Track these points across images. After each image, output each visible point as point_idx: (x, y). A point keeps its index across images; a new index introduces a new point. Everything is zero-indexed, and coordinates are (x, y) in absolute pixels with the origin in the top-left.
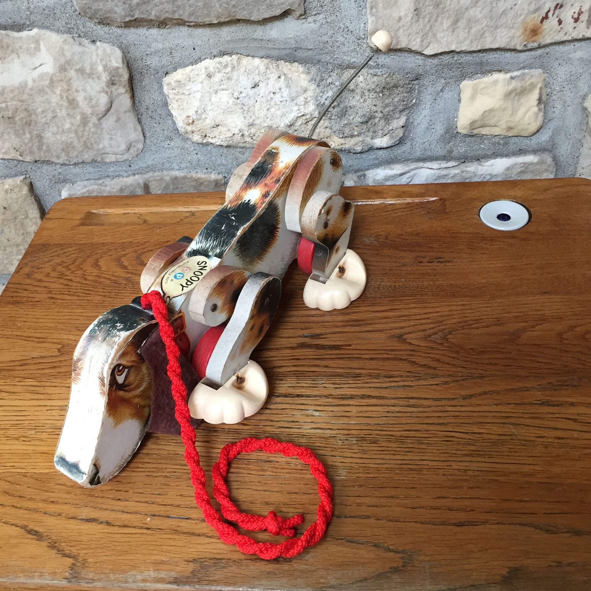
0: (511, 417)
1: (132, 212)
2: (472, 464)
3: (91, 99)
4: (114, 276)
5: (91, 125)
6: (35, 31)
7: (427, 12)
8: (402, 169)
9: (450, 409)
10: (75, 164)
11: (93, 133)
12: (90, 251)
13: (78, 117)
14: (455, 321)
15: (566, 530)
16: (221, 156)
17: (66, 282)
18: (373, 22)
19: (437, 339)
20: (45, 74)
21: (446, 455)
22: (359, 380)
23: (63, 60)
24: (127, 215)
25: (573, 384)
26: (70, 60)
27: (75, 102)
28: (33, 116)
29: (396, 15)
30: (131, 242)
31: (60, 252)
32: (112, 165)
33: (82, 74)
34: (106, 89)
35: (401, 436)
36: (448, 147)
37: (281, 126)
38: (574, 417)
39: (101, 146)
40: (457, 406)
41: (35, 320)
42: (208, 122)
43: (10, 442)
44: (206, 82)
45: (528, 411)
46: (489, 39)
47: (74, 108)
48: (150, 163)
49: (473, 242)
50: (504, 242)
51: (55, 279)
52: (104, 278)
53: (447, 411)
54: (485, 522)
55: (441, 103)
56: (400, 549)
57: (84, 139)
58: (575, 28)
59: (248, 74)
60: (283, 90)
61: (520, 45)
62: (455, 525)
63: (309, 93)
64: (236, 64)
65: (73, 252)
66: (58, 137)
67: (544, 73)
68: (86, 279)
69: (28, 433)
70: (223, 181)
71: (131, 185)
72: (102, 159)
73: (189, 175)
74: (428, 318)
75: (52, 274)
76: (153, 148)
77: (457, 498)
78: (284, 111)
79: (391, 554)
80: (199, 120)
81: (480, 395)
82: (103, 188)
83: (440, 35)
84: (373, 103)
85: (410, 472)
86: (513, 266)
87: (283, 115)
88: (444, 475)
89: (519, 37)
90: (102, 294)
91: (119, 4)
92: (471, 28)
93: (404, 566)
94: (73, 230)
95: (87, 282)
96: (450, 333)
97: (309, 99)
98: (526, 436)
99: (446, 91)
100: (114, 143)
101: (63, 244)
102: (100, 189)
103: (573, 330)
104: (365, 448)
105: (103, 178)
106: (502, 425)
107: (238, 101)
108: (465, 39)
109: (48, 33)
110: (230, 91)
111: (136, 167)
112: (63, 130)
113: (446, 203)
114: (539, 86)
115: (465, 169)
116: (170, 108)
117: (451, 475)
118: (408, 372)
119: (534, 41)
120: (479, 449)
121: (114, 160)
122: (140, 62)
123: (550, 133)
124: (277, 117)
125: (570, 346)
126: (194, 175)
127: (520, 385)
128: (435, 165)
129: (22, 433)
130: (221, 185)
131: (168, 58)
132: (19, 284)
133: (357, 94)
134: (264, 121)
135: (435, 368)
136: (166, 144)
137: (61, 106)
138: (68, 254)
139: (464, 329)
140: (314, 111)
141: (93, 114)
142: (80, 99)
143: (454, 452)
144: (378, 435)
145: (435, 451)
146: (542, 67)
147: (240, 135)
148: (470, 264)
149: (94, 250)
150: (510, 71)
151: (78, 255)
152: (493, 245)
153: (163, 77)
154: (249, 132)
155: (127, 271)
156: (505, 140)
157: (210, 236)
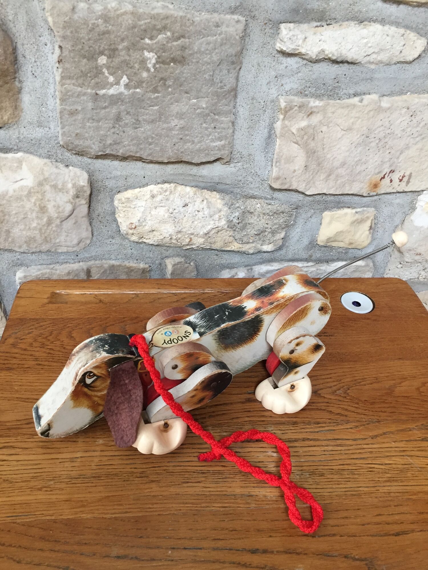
0: (406, 450)
1: (89, 293)
2: (392, 488)
3: (59, 207)
5: (53, 225)
6: (20, 155)
7: (312, 168)
8: (279, 266)
9: (365, 446)
10: (33, 253)
11: (54, 231)
12: (62, 325)
13: (45, 220)
14: (348, 380)
16: (150, 251)
17: (48, 351)
18: (276, 171)
19: (341, 394)
20: (25, 186)
21: (373, 482)
22: (297, 426)
23: (42, 178)
24: (84, 296)
26: (47, 178)
27: (46, 208)
28: (7, 217)
29: (292, 168)
30: (95, 318)
31: (37, 325)
32: (63, 254)
33: (55, 189)
34: (72, 200)
35: (339, 470)
36: (310, 253)
37: (201, 234)
39: (58, 241)
40: (369, 444)
41: (29, 384)
42: (147, 228)
43: (34, 493)
44: (149, 200)
45: (415, 446)
46: (347, 188)
47: (44, 213)
48: (94, 254)
49: (344, 322)
50: (363, 322)
51: (38, 349)
53: (364, 449)
54: (413, 531)
55: (309, 225)
56: (363, 557)
57: (46, 235)
58: (399, 185)
59: (181, 197)
60: (205, 210)
61: (366, 193)
62: (394, 535)
63: (222, 213)
64: (173, 190)
65: (48, 326)
66: (24, 233)
67: (375, 210)
68: (64, 348)
69: (48, 484)
70: (149, 270)
71: (77, 270)
72: (56, 250)
73: (123, 264)
74: (330, 378)
75: (35, 344)
76: (98, 243)
77: (389, 515)
78: (204, 223)
79: (358, 562)
80: (139, 226)
81: (381, 435)
82: (54, 271)
83: (317, 183)
84: (266, 222)
85: (353, 497)
86: (374, 339)
87: (203, 226)
88: (376, 497)
89: (366, 188)
91: (96, 143)
92: (337, 180)
94: (44, 307)
95: (66, 351)
96: (349, 389)
97: (222, 216)
98: (419, 464)
99: (313, 218)
100: (68, 238)
101: (37, 319)
102: (52, 272)
103: (425, 386)
104: (316, 480)
105: (53, 264)
106: (402, 457)
107: (172, 215)
108: (333, 187)
109: (31, 157)
110: (167, 208)
111: (82, 257)
112: (29, 228)
114: (371, 219)
115: (319, 268)
116: (117, 216)
117: (380, 497)
118: (329, 419)
119: (374, 192)
120: (393, 476)
121: (66, 251)
122: (100, 183)
124: (199, 228)
126: (127, 263)
127: (404, 427)
128: (300, 264)
129: (43, 484)
130: (147, 272)
131: (123, 182)
132: (7, 352)
133: (255, 215)
134: (189, 230)
135: (346, 416)
136: (108, 241)
137: (33, 210)
138: (44, 327)
139: (356, 386)
140: (225, 225)
141: (57, 218)
142: (50, 207)
143: (378, 479)
144: (323, 469)
145: (365, 480)
146: (375, 207)
147: (169, 238)
148: (346, 338)
149: (66, 324)
150: (355, 208)
151: (53, 328)
152: (357, 324)
153: (116, 195)
154: (176, 236)
156: (347, 251)
157: (205, 317)
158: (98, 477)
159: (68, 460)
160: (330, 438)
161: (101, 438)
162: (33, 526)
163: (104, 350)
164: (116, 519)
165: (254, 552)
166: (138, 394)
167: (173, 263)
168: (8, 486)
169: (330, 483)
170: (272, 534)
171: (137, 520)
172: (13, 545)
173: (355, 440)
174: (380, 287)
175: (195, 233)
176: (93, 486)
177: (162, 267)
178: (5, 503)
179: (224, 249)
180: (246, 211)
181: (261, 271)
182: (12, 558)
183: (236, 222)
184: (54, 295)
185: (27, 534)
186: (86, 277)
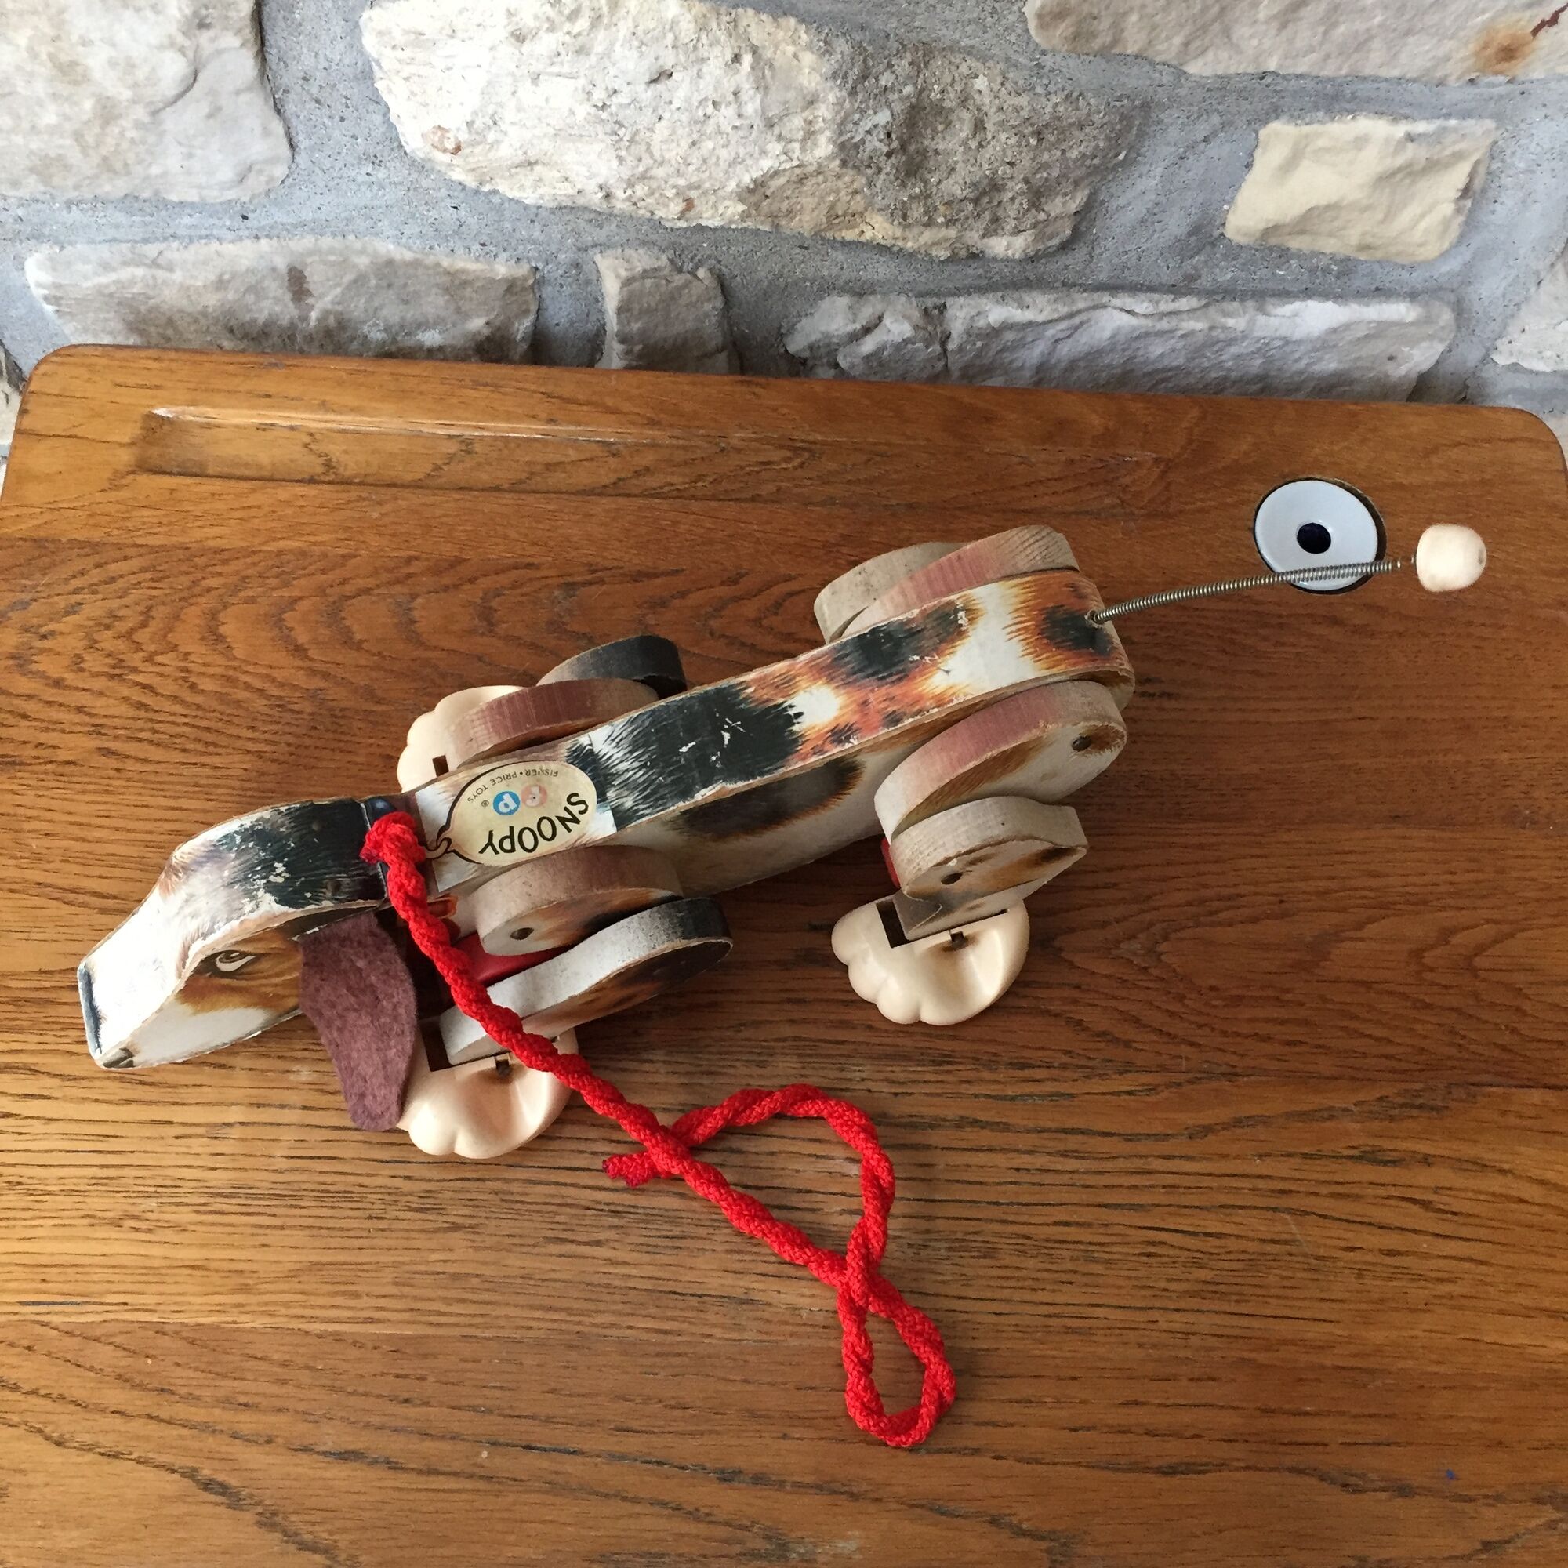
0: (1291, 1191)
1: (285, 422)
2: (1203, 1318)
3: (130, 66)
4: (274, 680)
5: (126, 123)
8: (1056, 310)
9: (1158, 1164)
10: (69, 202)
11: (132, 141)
12: (185, 580)
13: (88, 105)
14: (1180, 897)
15: (1382, 1484)
16: (532, 221)
17: (137, 695)
19: (1135, 954)
21: (1143, 1292)
22: (948, 1072)
24: (269, 435)
25: (1433, 1103)
27: (79, 69)
30: (303, 554)
31: (95, 575)
32: (187, 210)
34: (180, 39)
35: (1047, 1240)
36: (1188, 267)
37: (729, 189)
38: (1425, 1197)
39: (155, 170)
40: (1174, 1157)
41: (76, 831)
42: (504, 151)
43: (100, 1232)
44: (508, 49)
45: (1329, 1177)
46: (1377, 57)
47: (76, 83)
48: (307, 215)
50: (1310, 636)
51: (103, 682)
52: (248, 687)
53: (1152, 1172)
54: (1221, 1466)
55: (1195, 167)
56: (1046, 1528)
57: (104, 153)
59: (642, 43)
60: (744, 97)
61: (1458, 79)
62: (1160, 1471)
63: (823, 111)
64: (605, 9)
65: (133, 579)
66: (19, 140)
67: (1497, 128)
68: (193, 687)
69: (142, 1207)
70: (531, 281)
71: (251, 271)
73: (430, 260)
74: (1115, 885)
75: (94, 662)
76: (320, 179)
77: (1165, 1406)
78: (742, 150)
79: (1026, 1542)
80: (474, 144)
81: (1226, 1126)
82: (162, 275)
83: (1241, 31)
84: (1004, 154)
85: (1069, 1337)
86: (1326, 722)
88: (1140, 1345)
89: (1464, 59)
90: (251, 746)
92: (1335, 25)
94: (118, 488)
95: (199, 699)
96: (1166, 938)
97: (820, 124)
98: (1318, 1245)
99: (1216, 142)
100: (196, 164)
101: (97, 544)
102: (154, 277)
103: (1447, 943)
104: (965, 1270)
105: (157, 239)
106: (1269, 1214)
107: (604, 115)
108: (1312, 50)
110: (581, 82)
111: (263, 223)
112: (33, 127)
113: (1171, 476)
114: (1474, 158)
115: (1223, 320)
116: (380, 86)
117: (1154, 1346)
119: (1496, 73)
120: (1218, 1279)
121: (196, 199)
124: (717, 164)
125: (1436, 989)
126: (443, 257)
127: (1314, 1102)
128: (1142, 305)
129: (126, 1207)
130: (524, 289)
133: (962, 122)
134: (679, 173)
135: (1127, 1044)
136: (360, 174)
137: (32, 74)
138: (120, 584)
139: (1198, 925)
140: (831, 158)
141: (135, 102)
142: (96, 61)
143: (1163, 1284)
144: (995, 1234)
145: (1121, 1282)
146: (1499, 117)
147: (600, 195)
148: (1224, 709)
149: (199, 575)
150: (1407, 117)
151: (154, 592)
152: (1283, 644)
153: (363, 9)
154: (629, 192)
155: (308, 664)
156: (1346, 267)
157: (646, 744)
158: (291, 1197)
159: (201, 1131)
160: (1050, 1125)
161: (304, 1059)
162: (97, 1340)
163: (271, 888)
164: (338, 1338)
165: (727, 1476)
166: (402, 998)
167: (624, 274)
168: (22, 1204)
169: (1005, 1283)
170: (788, 1430)
171: (398, 1348)
172: (43, 1392)
173: (1130, 1138)
174: (1435, 460)
175: (707, 185)
176: (275, 1227)
177: (584, 276)
178: (17, 1259)
179: (829, 235)
180: (925, 105)
181: (981, 323)
182: (40, 1431)
183: (875, 150)
184: (155, 428)
185: (81, 1361)
186: (288, 296)
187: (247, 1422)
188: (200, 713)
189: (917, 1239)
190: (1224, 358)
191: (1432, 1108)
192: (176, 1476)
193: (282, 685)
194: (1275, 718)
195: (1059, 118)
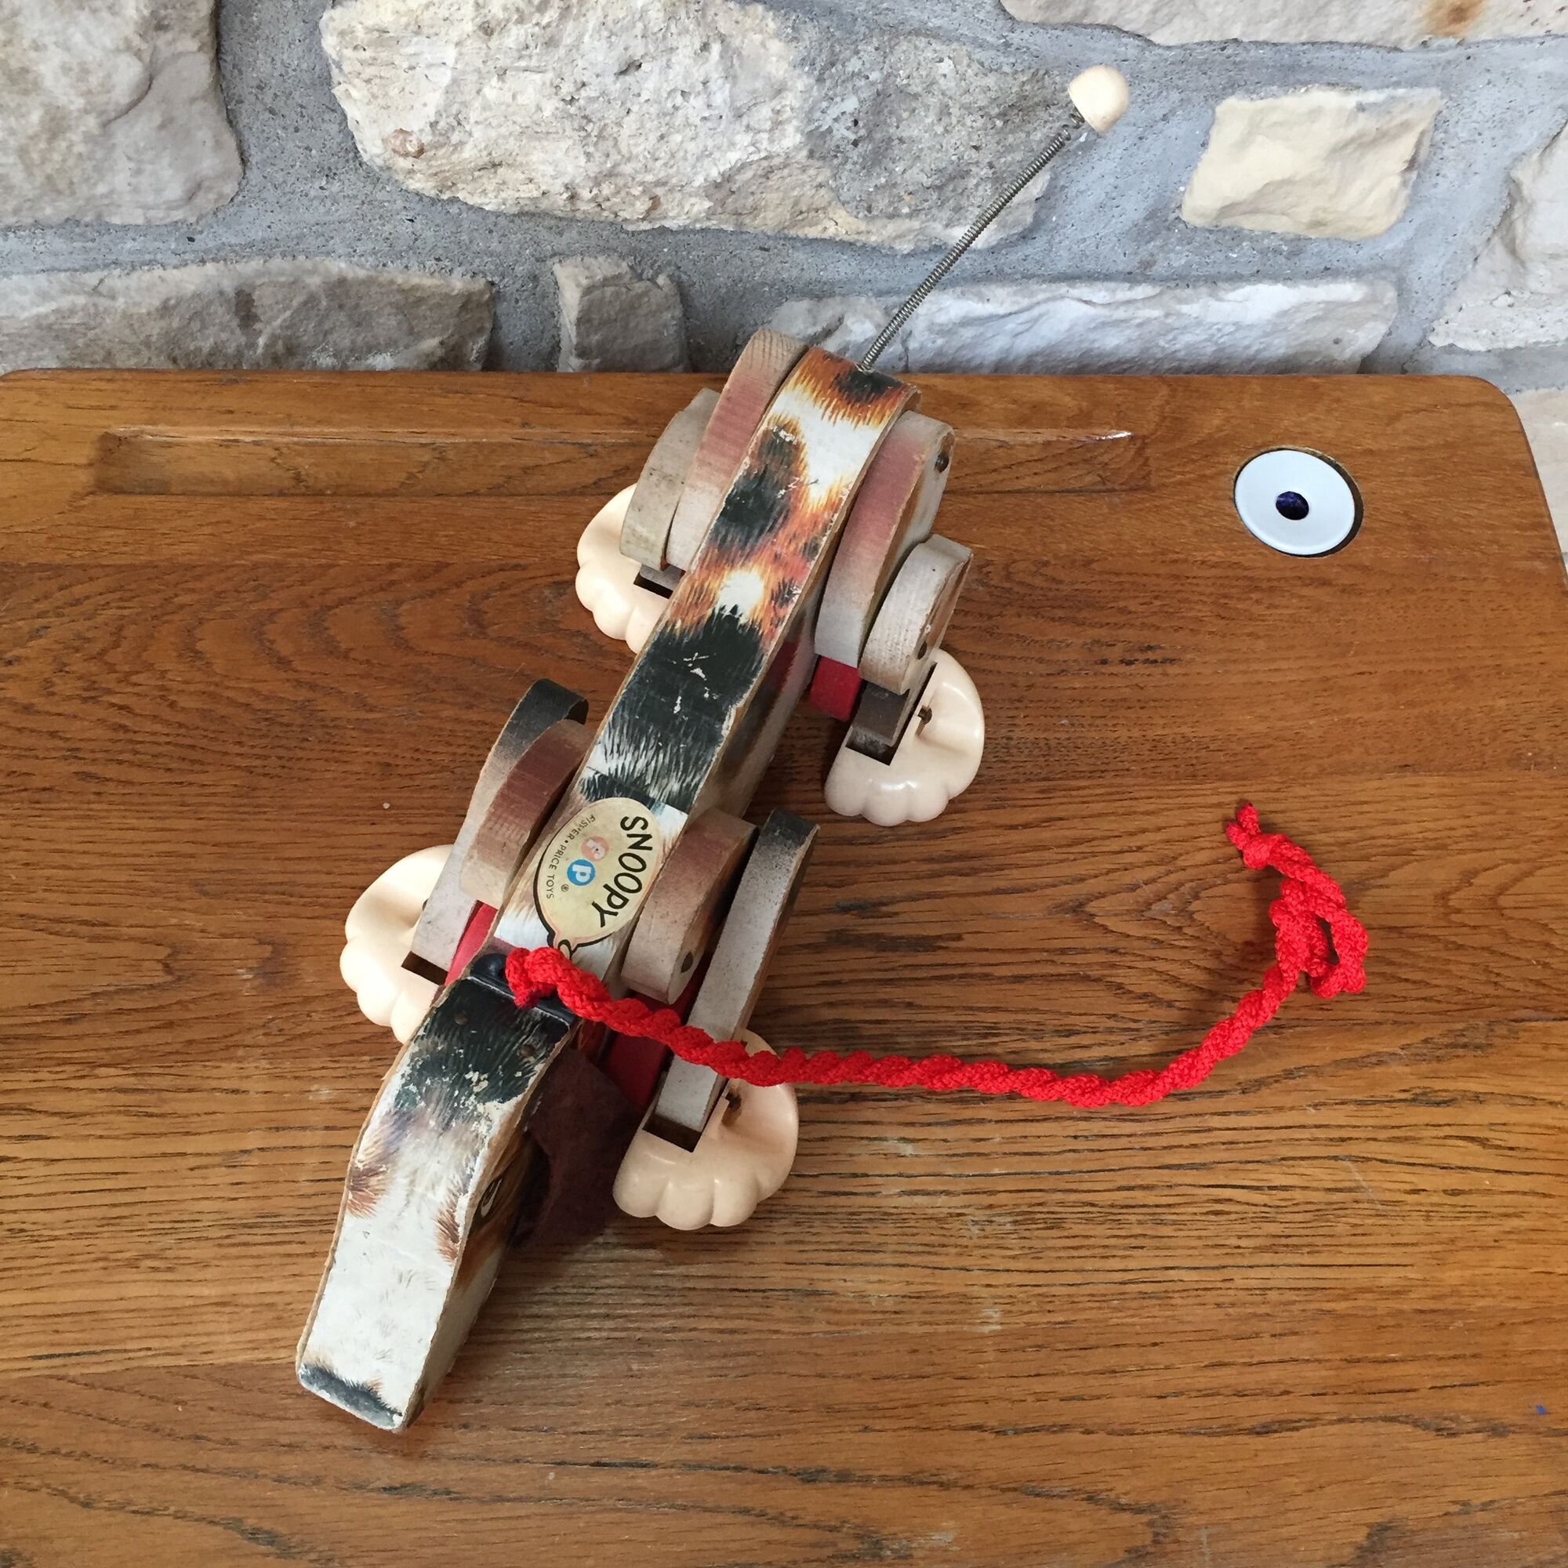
0: (1350, 1139)
1: (249, 439)
2: (1278, 1273)
3: (85, 71)
4: (258, 694)
5: (75, 137)
8: (1014, 303)
9: (1216, 1122)
10: (6, 229)
11: (80, 156)
12: (156, 598)
13: (35, 117)
14: (1202, 857)
15: (1475, 1425)
16: (491, 232)
17: (114, 716)
19: (1168, 915)
21: (1217, 1251)
24: (233, 451)
25: (1477, 1041)
27: (30, 77)
30: (278, 566)
31: (60, 597)
32: (131, 234)
34: (137, 41)
35: (1112, 1206)
36: (1144, 254)
37: (696, 184)
38: (1481, 1135)
39: (101, 189)
40: (1229, 1113)
41: (58, 859)
42: (468, 153)
43: (114, 1275)
44: (474, 45)
45: (1386, 1122)
46: (1335, 21)
47: (26, 92)
48: (257, 234)
49: (1225, 596)
50: (1301, 597)
51: (76, 706)
52: (231, 702)
53: (1210, 1130)
54: (1314, 1420)
55: (1154, 147)
56: (1144, 1502)
57: (49, 171)
58: (1562, 9)
59: (612, 34)
60: (712, 86)
61: (1412, 41)
62: (1253, 1432)
63: (791, 99)
65: (101, 600)
67: (1442, 98)
68: (172, 705)
69: (159, 1245)
70: (487, 296)
71: (197, 296)
72: (99, 216)
73: (384, 277)
74: (1139, 849)
75: (65, 686)
76: (271, 195)
77: (1251, 1365)
78: (710, 143)
79: (1126, 1517)
80: (437, 146)
81: (1277, 1079)
82: (103, 303)
84: (970, 139)
85: (1146, 1303)
86: (1327, 679)
87: (705, 154)
88: (1218, 1305)
89: (1418, 21)
90: (243, 763)
93: (1155, 1542)
94: (78, 509)
95: (180, 718)
96: (1197, 897)
97: (787, 114)
98: (1383, 1190)
99: (1174, 121)
100: (144, 181)
101: (59, 567)
102: (95, 305)
103: (1471, 884)
104: (1034, 1243)
105: (98, 266)
106: (1332, 1163)
107: (572, 110)
108: (1274, 14)
110: (550, 75)
111: (211, 244)
113: (1148, 452)
114: (1420, 129)
115: (1178, 307)
116: (338, 91)
117: (1233, 1305)
118: (1110, 1017)
119: (1448, 35)
120: (1287, 1232)
121: (140, 221)
123: (1410, 233)
124: (685, 159)
125: (1465, 930)
126: (395, 273)
127: (1361, 1048)
128: (1099, 293)
129: (141, 1246)
130: (479, 305)
133: (927, 107)
134: (646, 168)
136: (313, 188)
138: (87, 606)
139: (1226, 882)
140: (797, 149)
141: (86, 112)
142: (48, 67)
143: (1234, 1242)
144: (1062, 1204)
145: (1194, 1243)
146: (1445, 85)
147: (565, 196)
148: (1226, 672)
149: (171, 593)
150: (1358, 88)
151: (126, 612)
152: (1277, 607)
153: (324, 8)
154: (595, 191)
155: (293, 675)
156: (1297, 246)
159: (217, 1160)
161: (324, 1078)
162: (121, 1389)
163: (484, 1097)
165: (810, 1477)
167: (585, 282)
168: (26, 1252)
169: (1075, 1253)
170: (869, 1422)
172: (63, 1451)
173: (1184, 1097)
174: (1400, 426)
175: (674, 181)
177: (541, 289)
178: (24, 1311)
179: (792, 233)
180: (891, 91)
181: (942, 318)
183: (843, 138)
184: (111, 448)
185: (104, 1414)
186: (235, 323)
187: (292, 1464)
188: (183, 731)
189: (981, 1215)
190: (1178, 346)
191: (1477, 1047)
192: (219, 1529)
193: (267, 698)
194: (1276, 678)
195: (1025, 98)
